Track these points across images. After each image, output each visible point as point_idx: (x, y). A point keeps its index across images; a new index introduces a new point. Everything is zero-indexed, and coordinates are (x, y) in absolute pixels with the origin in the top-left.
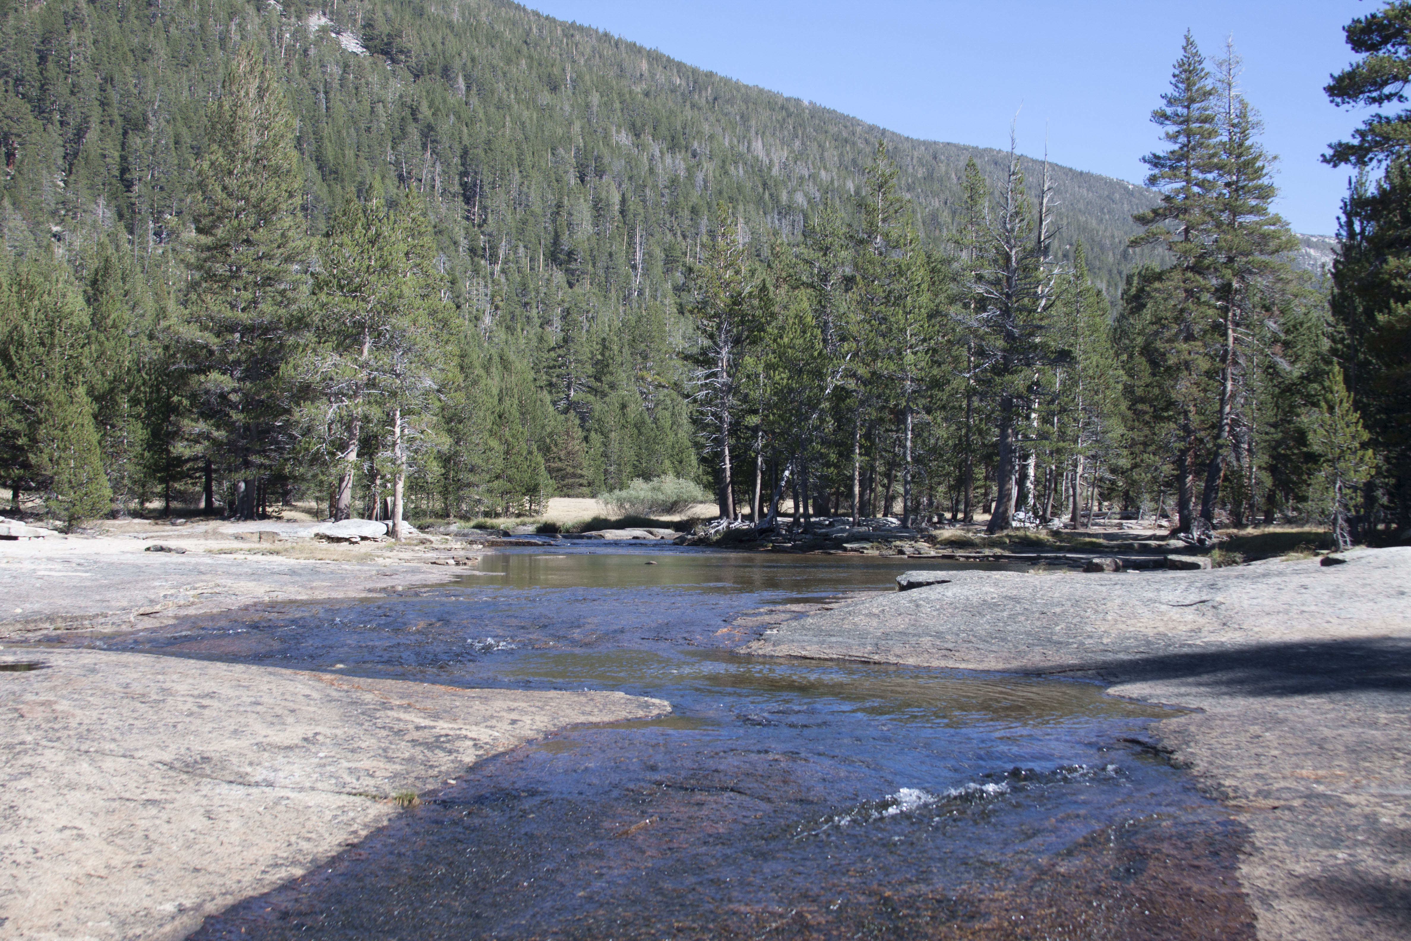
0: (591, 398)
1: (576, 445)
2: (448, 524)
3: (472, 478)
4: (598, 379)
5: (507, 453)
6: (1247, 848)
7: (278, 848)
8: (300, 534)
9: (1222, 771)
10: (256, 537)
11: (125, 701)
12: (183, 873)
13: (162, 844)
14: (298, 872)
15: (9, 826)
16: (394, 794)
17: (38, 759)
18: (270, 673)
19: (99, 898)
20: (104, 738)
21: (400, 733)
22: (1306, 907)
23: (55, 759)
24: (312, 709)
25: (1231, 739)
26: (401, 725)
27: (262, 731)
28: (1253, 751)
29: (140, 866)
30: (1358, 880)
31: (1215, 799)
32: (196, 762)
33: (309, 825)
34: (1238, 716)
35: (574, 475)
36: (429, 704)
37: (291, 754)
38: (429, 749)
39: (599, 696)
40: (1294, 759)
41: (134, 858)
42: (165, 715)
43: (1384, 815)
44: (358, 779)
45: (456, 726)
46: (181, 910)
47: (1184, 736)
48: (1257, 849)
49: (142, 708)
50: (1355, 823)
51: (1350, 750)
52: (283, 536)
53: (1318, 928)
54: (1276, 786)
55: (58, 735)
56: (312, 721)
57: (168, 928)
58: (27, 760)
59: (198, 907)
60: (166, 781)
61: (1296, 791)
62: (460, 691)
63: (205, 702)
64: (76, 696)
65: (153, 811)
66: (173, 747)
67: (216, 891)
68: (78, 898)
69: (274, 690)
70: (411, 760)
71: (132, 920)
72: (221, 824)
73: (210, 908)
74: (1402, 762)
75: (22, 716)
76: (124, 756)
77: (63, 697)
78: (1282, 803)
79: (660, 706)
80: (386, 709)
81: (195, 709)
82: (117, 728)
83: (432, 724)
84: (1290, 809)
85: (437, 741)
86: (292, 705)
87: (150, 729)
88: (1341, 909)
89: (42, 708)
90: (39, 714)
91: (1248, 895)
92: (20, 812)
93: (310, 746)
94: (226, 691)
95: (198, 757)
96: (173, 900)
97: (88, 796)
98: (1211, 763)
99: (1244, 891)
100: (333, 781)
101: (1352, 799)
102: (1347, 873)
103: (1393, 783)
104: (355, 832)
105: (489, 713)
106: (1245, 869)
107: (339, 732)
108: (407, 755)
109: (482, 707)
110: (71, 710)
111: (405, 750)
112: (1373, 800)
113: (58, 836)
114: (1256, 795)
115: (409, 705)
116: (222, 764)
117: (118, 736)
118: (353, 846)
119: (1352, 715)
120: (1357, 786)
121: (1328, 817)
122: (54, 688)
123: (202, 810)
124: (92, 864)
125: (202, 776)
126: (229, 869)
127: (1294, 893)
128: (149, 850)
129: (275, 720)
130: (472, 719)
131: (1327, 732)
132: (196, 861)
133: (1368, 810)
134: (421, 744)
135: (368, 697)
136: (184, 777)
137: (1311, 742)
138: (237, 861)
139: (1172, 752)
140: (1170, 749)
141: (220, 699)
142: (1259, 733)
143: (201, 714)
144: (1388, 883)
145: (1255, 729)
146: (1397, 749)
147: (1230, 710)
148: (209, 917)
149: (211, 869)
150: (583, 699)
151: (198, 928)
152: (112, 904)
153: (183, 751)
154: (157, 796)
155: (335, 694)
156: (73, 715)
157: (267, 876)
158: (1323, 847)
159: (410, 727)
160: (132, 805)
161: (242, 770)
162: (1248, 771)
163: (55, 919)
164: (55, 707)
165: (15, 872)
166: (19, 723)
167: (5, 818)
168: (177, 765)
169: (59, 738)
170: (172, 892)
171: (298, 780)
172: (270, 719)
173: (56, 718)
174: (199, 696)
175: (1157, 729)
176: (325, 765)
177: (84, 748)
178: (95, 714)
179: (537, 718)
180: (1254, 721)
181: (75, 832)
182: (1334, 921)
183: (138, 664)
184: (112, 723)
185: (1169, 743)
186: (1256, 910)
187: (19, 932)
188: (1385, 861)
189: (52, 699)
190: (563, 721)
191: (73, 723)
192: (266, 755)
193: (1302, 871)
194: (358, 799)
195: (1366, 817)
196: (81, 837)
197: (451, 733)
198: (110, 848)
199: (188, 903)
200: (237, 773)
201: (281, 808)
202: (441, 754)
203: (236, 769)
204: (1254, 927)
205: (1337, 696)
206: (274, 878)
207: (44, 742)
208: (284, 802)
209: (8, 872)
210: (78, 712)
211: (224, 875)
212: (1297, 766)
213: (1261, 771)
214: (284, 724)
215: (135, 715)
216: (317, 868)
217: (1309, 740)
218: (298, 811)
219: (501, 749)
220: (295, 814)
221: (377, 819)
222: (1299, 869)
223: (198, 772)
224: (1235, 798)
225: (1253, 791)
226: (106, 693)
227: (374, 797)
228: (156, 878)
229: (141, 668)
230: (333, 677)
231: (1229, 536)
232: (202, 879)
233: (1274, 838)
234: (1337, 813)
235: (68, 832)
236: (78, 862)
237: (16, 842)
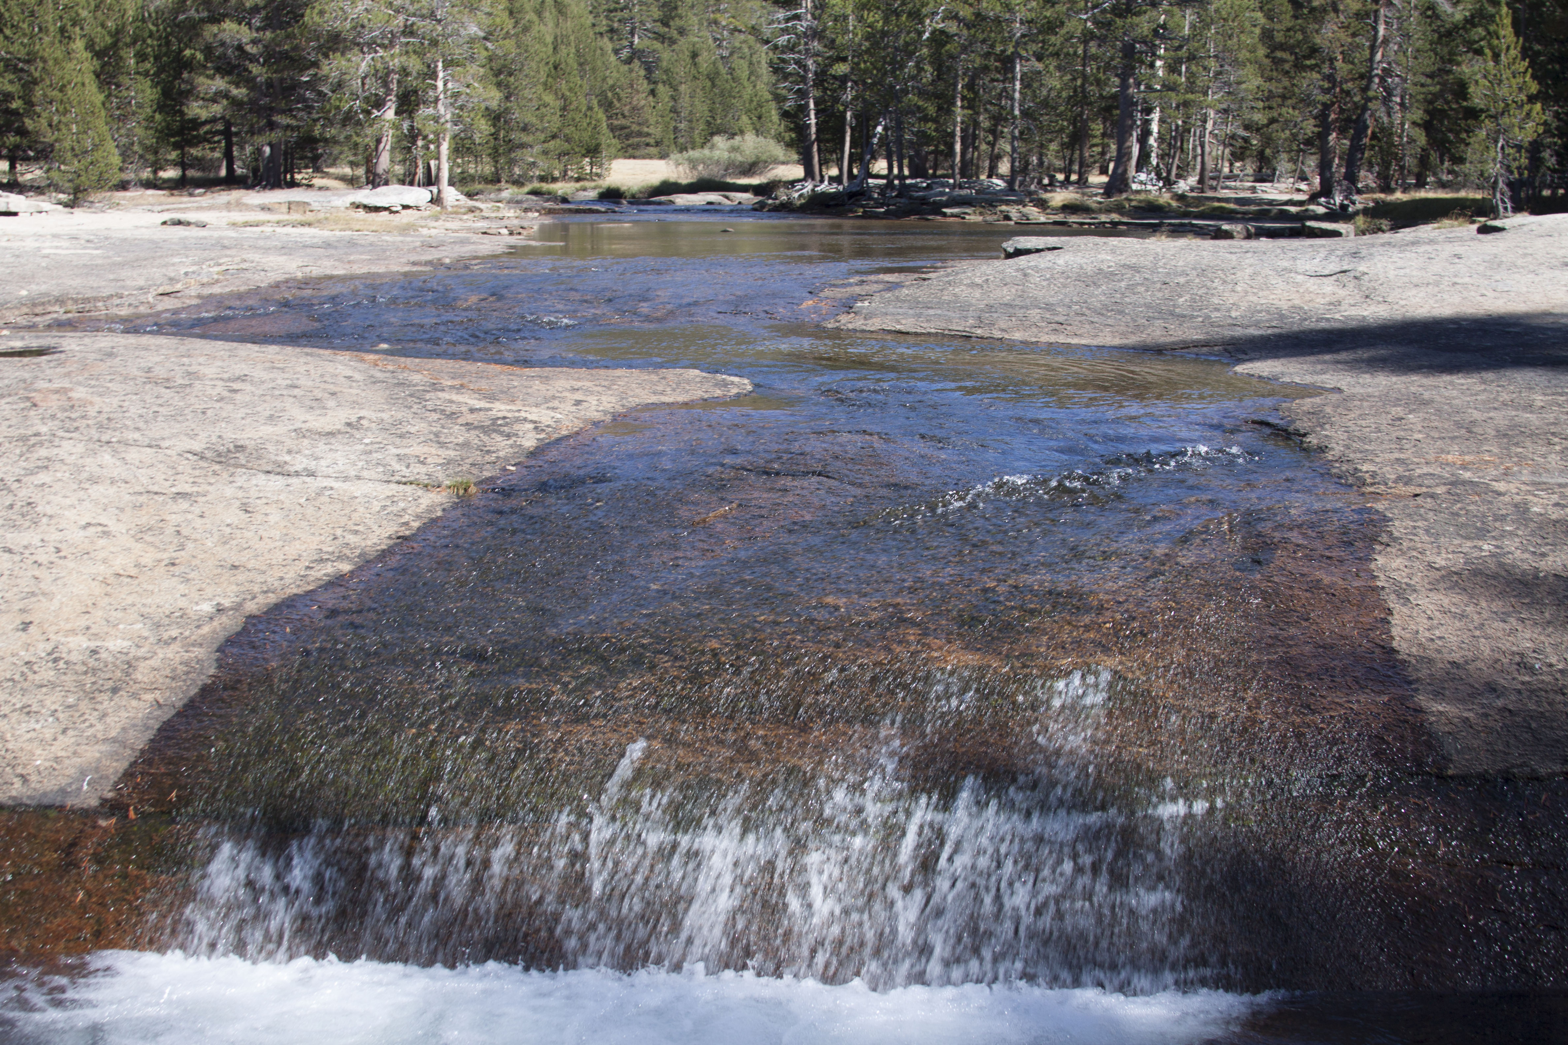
0: (657, 45)
1: (642, 100)
2: (500, 190)
3: (526, 138)
4: (666, 24)
5: (564, 109)
6: (1385, 538)
7: (322, 542)
8: (333, 204)
9: (1359, 455)
10: (284, 208)
11: (148, 386)
12: (219, 570)
13: (196, 540)
14: (346, 567)
15: (28, 524)
16: (448, 483)
17: (56, 451)
18: (307, 354)
19: (130, 600)
20: (126, 427)
21: (452, 416)
22: (1446, 601)
23: (74, 450)
24: (354, 391)
25: (1370, 421)
26: (454, 408)
27: (301, 417)
28: (1394, 435)
29: (173, 564)
30: (1504, 573)
31: (1351, 486)
32: (229, 451)
33: (356, 516)
34: (1380, 397)
35: (640, 134)
36: (483, 384)
37: (333, 440)
38: (485, 433)
39: (671, 374)
40: (1439, 443)
41: (165, 555)
42: (193, 400)
43: (1536, 504)
44: (408, 467)
45: (514, 408)
46: (220, 610)
47: (1319, 417)
48: (1395, 539)
49: (167, 394)
50: (1504, 512)
51: (1501, 435)
52: (315, 206)
53: (1458, 624)
54: (1419, 471)
55: (76, 424)
56: (355, 404)
57: (206, 629)
58: (43, 452)
59: (237, 607)
60: (197, 473)
61: (1440, 477)
62: (517, 370)
63: (236, 386)
64: (93, 383)
65: (184, 505)
66: (203, 435)
67: (256, 589)
68: (107, 600)
69: (312, 372)
70: (466, 445)
71: (166, 621)
72: (259, 518)
73: (251, 607)
74: (1557, 448)
75: (35, 405)
76: (150, 446)
77: (79, 383)
78: (1424, 490)
79: (741, 384)
80: (436, 390)
81: (226, 394)
82: (141, 416)
83: (488, 405)
84: (1433, 496)
85: (493, 424)
86: (332, 388)
87: (176, 416)
88: (1484, 604)
89: (56, 396)
90: (54, 403)
91: (1383, 588)
92: (39, 509)
93: (355, 432)
94: (258, 373)
95: (231, 446)
96: (211, 600)
97: (112, 490)
98: (1347, 447)
99: (1379, 584)
100: (381, 469)
101: (1501, 486)
102: (1492, 565)
103: (1547, 471)
104: (406, 524)
105: (550, 393)
106: (1381, 560)
107: (385, 416)
108: (461, 440)
109: (543, 387)
110: (89, 397)
111: (459, 434)
112: (1523, 487)
113: (82, 533)
114: (1395, 482)
115: (462, 386)
116: (259, 452)
117: (141, 425)
118: (405, 538)
119: (1505, 397)
120: (1507, 473)
121: (1475, 505)
122: (68, 374)
123: (238, 503)
124: (120, 563)
125: (237, 466)
126: (270, 565)
127: (1433, 588)
128: (182, 547)
129: (314, 404)
130: (532, 400)
131: (1476, 415)
132: (235, 559)
133: (1518, 499)
134: (476, 428)
135: (416, 378)
136: (217, 467)
137: (1459, 425)
138: (278, 557)
139: (1305, 435)
140: (1302, 431)
141: (252, 383)
142: (1401, 414)
143: (232, 399)
144: (1536, 577)
145: (1398, 411)
146: (1553, 434)
147: (1370, 390)
148: (250, 617)
149: (250, 566)
150: (654, 378)
151: (239, 629)
152: (144, 605)
153: (214, 439)
154: (188, 488)
155: (379, 375)
156: (91, 403)
157: (312, 572)
158: (1468, 538)
159: (464, 409)
160: (160, 499)
161: (280, 458)
162: (1387, 456)
163: (83, 622)
164: (70, 394)
165: (37, 573)
166: (32, 413)
167: (23, 515)
168: (209, 454)
169: (77, 428)
170: (209, 591)
171: (342, 468)
172: (309, 403)
173: (73, 407)
174: (229, 380)
175: (1289, 409)
176: (370, 452)
177: (105, 438)
178: (115, 402)
179: (604, 398)
180: (1397, 402)
181: (100, 529)
182: (1476, 617)
183: (160, 346)
184: (134, 411)
185: (1302, 425)
186: (1392, 605)
187: (45, 637)
188: (1534, 553)
189: (67, 386)
190: (633, 401)
191: (92, 412)
192: (306, 442)
193: (1443, 563)
194: (408, 488)
195: (1516, 506)
196: (107, 534)
197: (509, 415)
198: (139, 545)
199: (227, 603)
200: (274, 462)
201: (323, 499)
202: (499, 438)
203: (273, 458)
204: (1389, 623)
205: (1490, 375)
206: (319, 574)
207: (61, 433)
208: (328, 493)
209: (30, 574)
210: (97, 399)
211: (264, 572)
212: (1442, 451)
213: (1402, 456)
214: (324, 408)
215: (160, 401)
216: (366, 563)
217: (1456, 423)
218: (343, 502)
219: (564, 432)
220: (340, 506)
221: (429, 510)
222: (1440, 562)
223: (232, 461)
224: (1372, 484)
225: (1393, 477)
226: (126, 378)
227: (426, 486)
228: (190, 576)
229: (163, 351)
230: (377, 357)
231: (1376, 201)
232: (241, 577)
233: (1415, 527)
234: (1484, 501)
235: (92, 530)
236: (105, 561)
237: (36, 541)
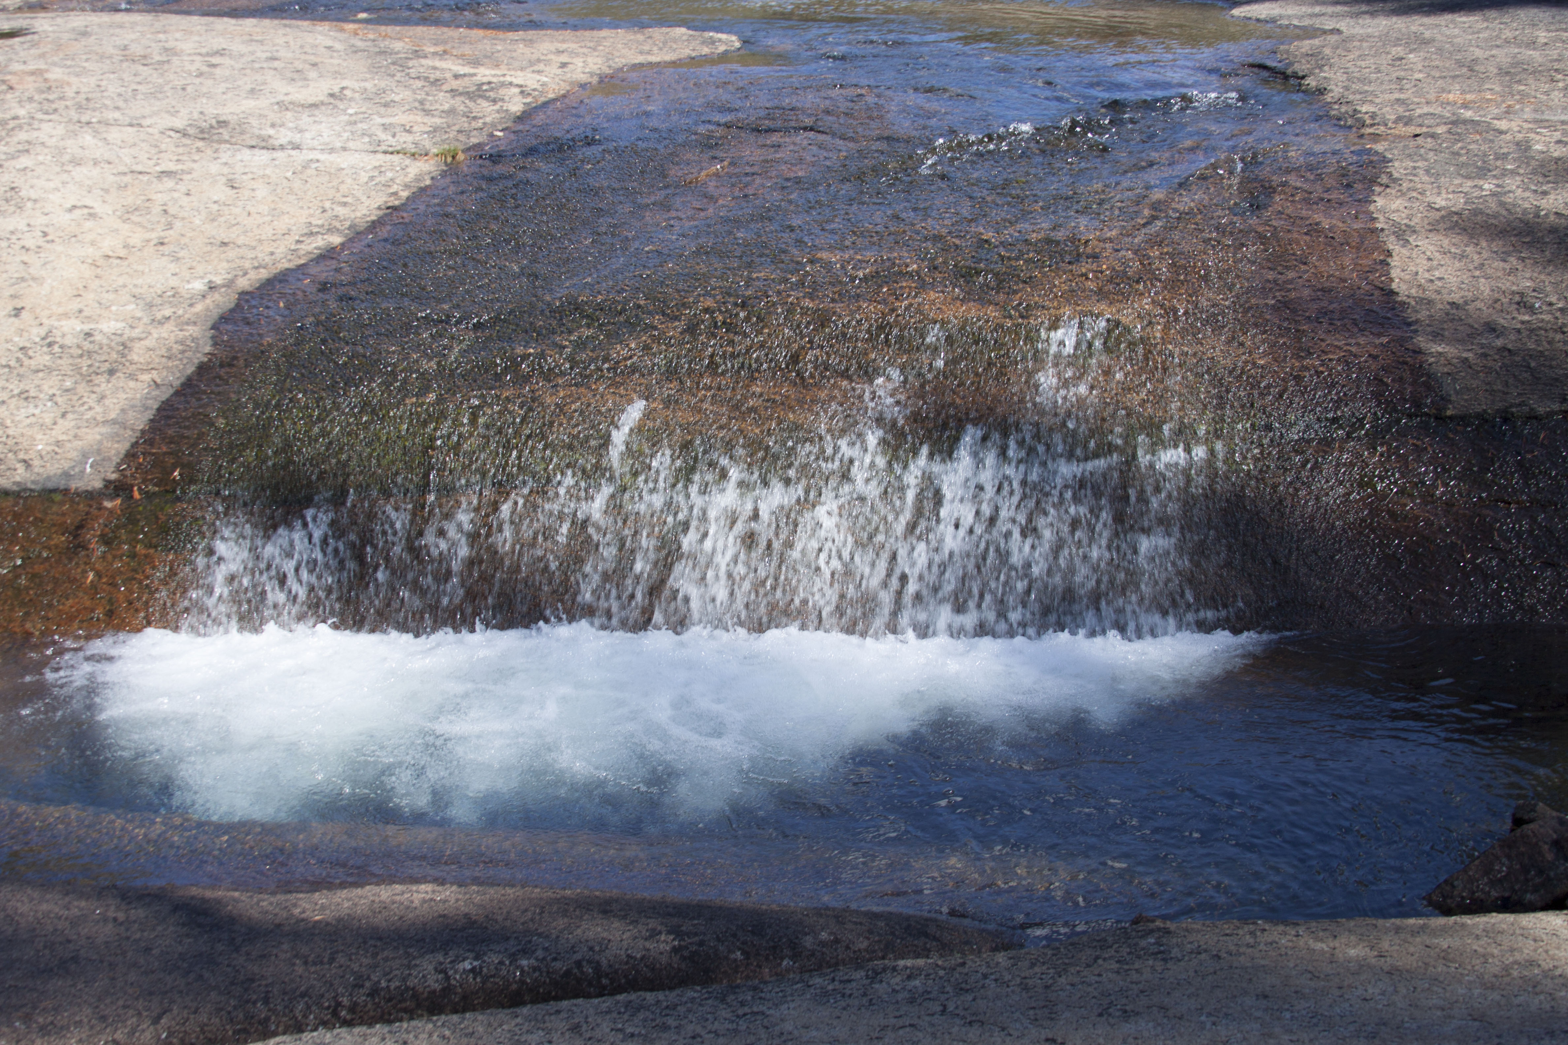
6: (1384, 179)
7: (311, 216)
9: (1358, 97)
11: (125, 65)
12: (209, 248)
13: (183, 219)
14: (336, 240)
15: (12, 209)
16: (435, 151)
17: (35, 134)
18: (285, 26)
19: (121, 281)
20: (105, 106)
21: (436, 83)
22: (1446, 242)
23: (54, 133)
24: (335, 61)
25: (1369, 62)
26: (438, 74)
27: (283, 89)
28: (1394, 75)
29: (162, 244)
30: (1504, 213)
31: (1350, 127)
32: (212, 127)
33: (344, 188)
34: (1380, 37)
36: (467, 50)
37: (316, 112)
38: (471, 99)
39: (658, 33)
40: (1440, 82)
41: (154, 235)
42: (172, 77)
43: (1538, 142)
44: (394, 136)
45: (499, 72)
46: (212, 288)
47: (1318, 59)
48: (1395, 180)
49: (145, 71)
50: (1505, 150)
51: (1503, 72)
53: (1457, 265)
54: (1419, 111)
55: (54, 106)
56: (337, 74)
57: (199, 307)
58: (23, 136)
59: (229, 284)
60: (181, 150)
61: (1441, 117)
62: (501, 35)
63: (215, 60)
64: (69, 63)
65: (169, 183)
66: (184, 112)
67: (247, 265)
68: (97, 282)
69: (292, 43)
70: (452, 111)
71: (159, 301)
72: (247, 193)
73: (243, 283)
74: (1561, 85)
75: (11, 88)
76: (131, 125)
77: (54, 64)
78: (1424, 130)
79: (728, 41)
80: (419, 57)
81: (205, 69)
82: (120, 95)
83: (472, 71)
84: (1433, 136)
85: (479, 90)
86: (313, 59)
87: (156, 94)
88: (1484, 244)
89: (31, 79)
90: (30, 85)
91: (1382, 230)
92: (23, 193)
93: (338, 103)
94: (237, 47)
95: (214, 122)
96: (202, 278)
97: (96, 172)
98: (1347, 88)
99: (1379, 226)
100: (367, 139)
101: (1503, 125)
102: (1493, 205)
103: (1550, 108)
104: (395, 194)
105: (535, 57)
106: (1380, 202)
107: (368, 85)
108: (446, 107)
109: (527, 51)
110: (66, 78)
111: (444, 101)
112: (1526, 126)
113: (68, 216)
114: (1396, 122)
115: (445, 52)
116: (241, 127)
117: (121, 104)
118: (394, 208)
119: (1508, 34)
120: (1509, 111)
121: (1476, 144)
122: (42, 56)
123: (224, 180)
124: (109, 244)
125: (221, 142)
126: (260, 241)
127: (1433, 229)
128: (170, 226)
129: (296, 76)
130: (516, 64)
131: (1478, 53)
132: (224, 236)
133: (1519, 137)
134: (461, 94)
135: (398, 45)
136: (200, 144)
137: (1460, 64)
138: (267, 232)
139: (1303, 77)
140: (1300, 74)
141: (231, 56)
142: (1402, 54)
143: (212, 74)
144: (1537, 216)
145: (1398, 51)
146: (1556, 70)
147: (1370, 30)
148: (243, 293)
149: (239, 242)
150: (640, 37)
151: (232, 305)
152: (135, 286)
153: (196, 115)
154: (172, 167)
155: (360, 44)
156: (68, 84)
157: (302, 246)
158: (1468, 177)
159: (448, 75)
160: (145, 178)
161: (263, 132)
162: (1387, 96)
163: (75, 305)
164: (47, 75)
165: (25, 258)
166: (9, 96)
167: (7, 201)
168: (191, 131)
169: (56, 110)
170: (200, 269)
171: (327, 140)
172: (289, 75)
173: (49, 88)
174: (208, 54)
175: (1287, 52)
176: (355, 123)
177: (84, 119)
178: (93, 81)
179: (590, 60)
180: (1397, 42)
181: (86, 211)
182: (1476, 257)
183: (135, 23)
184: (113, 90)
185: (1300, 67)
186: (1391, 247)
187: (38, 322)
188: (1535, 191)
189: (43, 67)
190: (619, 62)
191: (70, 92)
192: (289, 114)
193: (1443, 203)
194: (396, 158)
195: (1518, 144)
196: (92, 216)
197: (494, 80)
198: (126, 226)
199: (218, 280)
200: (258, 137)
201: (309, 172)
202: (485, 104)
203: (257, 132)
204: (1388, 264)
205: (1493, 14)
206: (310, 248)
207: (40, 116)
208: (314, 166)
209: (18, 259)
210: (73, 80)
211: (254, 248)
212: (1443, 90)
213: (1402, 96)
214: (306, 79)
215: (138, 79)
216: (356, 235)
217: (1458, 62)
218: (330, 174)
219: (551, 96)
220: (327, 178)
221: (418, 179)
222: (1440, 202)
223: (216, 137)
224: (1372, 125)
225: (1393, 117)
226: (102, 57)
227: (413, 155)
228: (181, 255)
229: (139, 28)
230: (356, 26)
232: (231, 254)
233: (1415, 168)
234: (1484, 140)
235: (78, 212)
236: (93, 243)
237: (22, 226)
